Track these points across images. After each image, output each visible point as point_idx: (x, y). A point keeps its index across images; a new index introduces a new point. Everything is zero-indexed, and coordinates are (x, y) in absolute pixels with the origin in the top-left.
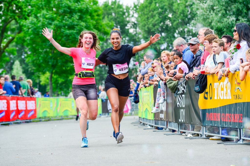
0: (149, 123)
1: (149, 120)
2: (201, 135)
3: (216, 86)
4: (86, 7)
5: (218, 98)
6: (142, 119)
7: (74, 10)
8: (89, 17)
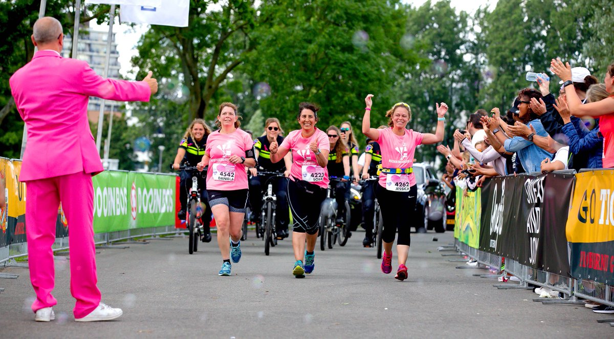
0: (471, 254)
1: (471, 247)
2: (567, 295)
3: (604, 196)
4: (377, 11)
5: (607, 223)
6: (460, 243)
7: (354, 15)
8: (382, 30)
